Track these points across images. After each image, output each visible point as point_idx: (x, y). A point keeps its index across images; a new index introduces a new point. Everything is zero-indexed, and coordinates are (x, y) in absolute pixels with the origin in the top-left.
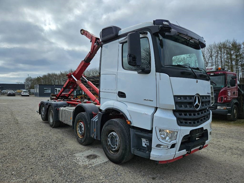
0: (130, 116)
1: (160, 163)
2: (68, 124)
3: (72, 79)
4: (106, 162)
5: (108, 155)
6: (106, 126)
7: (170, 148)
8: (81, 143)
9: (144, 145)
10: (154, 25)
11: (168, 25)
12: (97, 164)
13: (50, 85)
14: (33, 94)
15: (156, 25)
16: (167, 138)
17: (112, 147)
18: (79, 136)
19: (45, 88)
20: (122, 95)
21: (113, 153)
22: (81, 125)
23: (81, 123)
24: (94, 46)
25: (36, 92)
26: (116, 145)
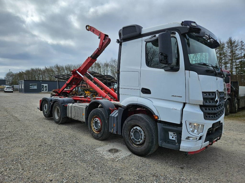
0: (157, 111)
1: (189, 154)
2: (79, 120)
3: (76, 75)
4: (130, 155)
5: (132, 148)
6: (128, 121)
7: (199, 140)
8: (96, 138)
9: (171, 138)
10: (182, 26)
11: (195, 26)
12: (122, 157)
13: (34, 81)
14: (17, 90)
15: (183, 26)
16: (196, 131)
17: (136, 141)
18: (94, 132)
19: (30, 84)
20: (146, 91)
21: (137, 147)
22: (97, 120)
23: (97, 119)
24: (103, 43)
25: (20, 88)
26: (141, 138)
